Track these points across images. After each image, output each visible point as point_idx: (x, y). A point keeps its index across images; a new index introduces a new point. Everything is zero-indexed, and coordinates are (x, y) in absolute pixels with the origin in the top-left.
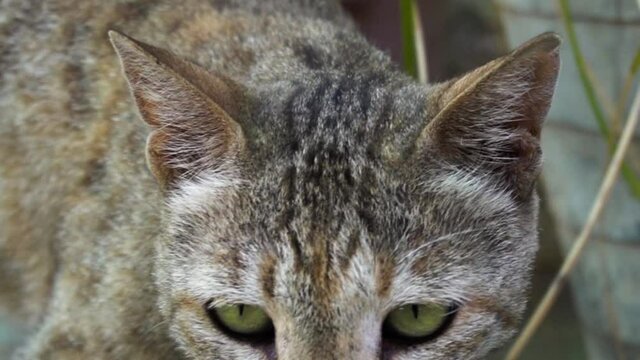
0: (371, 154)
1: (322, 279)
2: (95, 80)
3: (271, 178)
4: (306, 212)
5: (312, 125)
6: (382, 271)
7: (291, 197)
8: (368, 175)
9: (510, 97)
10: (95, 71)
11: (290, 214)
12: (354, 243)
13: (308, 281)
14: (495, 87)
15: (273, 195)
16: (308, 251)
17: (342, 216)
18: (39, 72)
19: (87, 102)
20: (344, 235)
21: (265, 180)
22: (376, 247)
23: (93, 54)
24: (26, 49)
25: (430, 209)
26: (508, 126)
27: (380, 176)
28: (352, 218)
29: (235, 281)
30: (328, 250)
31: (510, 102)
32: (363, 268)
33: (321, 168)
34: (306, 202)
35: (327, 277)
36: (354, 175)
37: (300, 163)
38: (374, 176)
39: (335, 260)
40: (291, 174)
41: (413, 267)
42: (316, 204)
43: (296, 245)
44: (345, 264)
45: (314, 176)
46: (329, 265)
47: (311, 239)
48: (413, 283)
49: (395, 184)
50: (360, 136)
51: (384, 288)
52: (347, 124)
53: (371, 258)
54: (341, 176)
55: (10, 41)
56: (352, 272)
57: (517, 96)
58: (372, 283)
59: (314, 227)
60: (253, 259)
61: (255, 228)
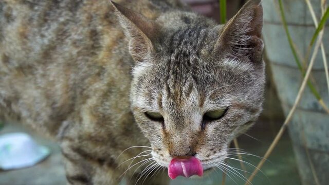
0: (198, 54)
1: (178, 100)
2: (102, 35)
3: (162, 64)
4: (172, 77)
6: (201, 99)
7: (169, 71)
8: (196, 61)
9: (246, 23)
10: (102, 31)
11: (168, 77)
12: (191, 88)
13: (172, 101)
14: (240, 19)
15: (163, 69)
16: (172, 90)
17: (186, 78)
18: (81, 37)
19: (99, 44)
20: (187, 85)
21: (160, 64)
22: (199, 90)
23: (100, 24)
24: (73, 30)
25: (218, 72)
27: (200, 61)
28: (190, 78)
30: (181, 90)
31: (247, 25)
32: (194, 97)
33: (180, 60)
34: (173, 73)
35: (180, 99)
36: (191, 62)
37: (173, 58)
38: (198, 62)
39: (184, 93)
40: (169, 62)
41: (211, 97)
42: (177, 73)
43: (168, 89)
44: (188, 95)
45: (177, 63)
46: (181, 95)
47: (174, 87)
48: (211, 103)
49: (206, 64)
50: (194, 48)
51: (201, 105)
52: (191, 44)
53: (197, 94)
54: (186, 63)
55: (66, 28)
56: (191, 98)
57: (248, 22)
58: (197, 102)
59: (175, 82)
60: (156, 96)
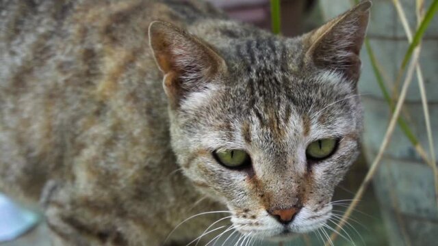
0: (283, 70)
1: (276, 129)
3: (241, 85)
4: (261, 98)
5: (253, 60)
6: (304, 123)
7: (252, 93)
8: (285, 80)
9: (348, 34)
11: (253, 102)
12: (288, 111)
13: (269, 131)
14: (341, 28)
15: (243, 93)
16: (266, 117)
17: (279, 100)
19: (98, 69)
20: (283, 108)
21: (239, 86)
22: (300, 112)
25: (319, 91)
26: (348, 49)
27: (291, 79)
29: (231, 137)
30: (276, 116)
31: (348, 37)
32: (295, 122)
33: (264, 79)
34: (260, 95)
35: (278, 128)
36: (279, 80)
37: (254, 77)
38: (288, 79)
39: (281, 120)
40: (251, 83)
41: (319, 120)
42: (265, 95)
43: (259, 115)
44: (286, 120)
45: (261, 82)
46: (278, 122)
47: (266, 111)
48: (320, 128)
49: (300, 81)
50: (276, 62)
51: (307, 132)
52: (269, 57)
53: (298, 117)
54: (273, 81)
56: (291, 124)
57: (352, 33)
58: (301, 129)
59: (266, 106)
61: (237, 110)
